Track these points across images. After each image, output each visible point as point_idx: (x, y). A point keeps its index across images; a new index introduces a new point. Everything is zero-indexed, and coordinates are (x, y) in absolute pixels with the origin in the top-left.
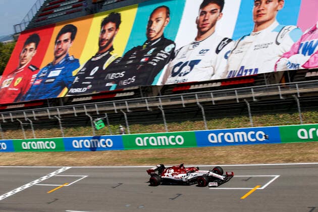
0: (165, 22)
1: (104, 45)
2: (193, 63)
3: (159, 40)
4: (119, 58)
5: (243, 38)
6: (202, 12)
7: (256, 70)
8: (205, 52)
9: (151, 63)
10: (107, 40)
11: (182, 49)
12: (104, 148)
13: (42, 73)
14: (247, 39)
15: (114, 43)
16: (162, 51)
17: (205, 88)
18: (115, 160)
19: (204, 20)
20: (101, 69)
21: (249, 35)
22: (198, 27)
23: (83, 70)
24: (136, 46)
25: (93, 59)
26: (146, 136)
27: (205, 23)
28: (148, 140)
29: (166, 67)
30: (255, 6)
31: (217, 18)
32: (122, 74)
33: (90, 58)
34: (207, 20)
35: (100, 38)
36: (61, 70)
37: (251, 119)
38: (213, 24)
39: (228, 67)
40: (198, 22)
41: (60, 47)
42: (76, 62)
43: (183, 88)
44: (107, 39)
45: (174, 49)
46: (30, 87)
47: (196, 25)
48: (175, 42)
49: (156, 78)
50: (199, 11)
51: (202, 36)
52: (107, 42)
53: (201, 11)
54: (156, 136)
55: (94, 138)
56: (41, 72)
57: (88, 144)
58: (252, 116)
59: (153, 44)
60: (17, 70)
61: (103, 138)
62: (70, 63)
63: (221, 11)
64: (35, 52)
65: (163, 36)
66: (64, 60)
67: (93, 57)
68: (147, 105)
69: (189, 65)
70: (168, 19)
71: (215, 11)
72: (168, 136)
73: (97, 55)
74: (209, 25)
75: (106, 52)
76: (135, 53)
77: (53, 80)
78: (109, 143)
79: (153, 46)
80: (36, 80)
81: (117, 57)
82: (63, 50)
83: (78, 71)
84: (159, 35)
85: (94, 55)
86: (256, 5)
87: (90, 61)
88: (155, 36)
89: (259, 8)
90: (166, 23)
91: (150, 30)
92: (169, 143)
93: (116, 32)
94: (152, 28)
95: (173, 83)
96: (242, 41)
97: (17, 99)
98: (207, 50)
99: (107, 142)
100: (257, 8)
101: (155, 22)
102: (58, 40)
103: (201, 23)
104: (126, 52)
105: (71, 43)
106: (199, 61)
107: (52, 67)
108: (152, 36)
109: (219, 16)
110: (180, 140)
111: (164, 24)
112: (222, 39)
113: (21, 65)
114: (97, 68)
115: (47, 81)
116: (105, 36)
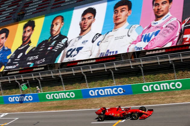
0: (61, 25)
1: (25, 40)
2: (79, 49)
3: (58, 36)
4: (35, 47)
5: (108, 33)
6: (83, 18)
7: (117, 52)
8: (85, 42)
9: (54, 50)
10: (27, 37)
12: (27, 101)
14: (110, 34)
15: (32, 39)
16: (60, 43)
17: (86, 63)
18: (35, 108)
19: (84, 23)
20: (24, 54)
21: (111, 31)
22: (81, 28)
23: (14, 55)
24: (44, 40)
25: (19, 49)
26: (53, 93)
27: (85, 25)
28: (53, 96)
29: (63, 52)
30: (114, 14)
31: (92, 22)
32: (36, 57)
33: (17, 48)
34: (86, 23)
35: (23, 36)
37: (114, 81)
38: (90, 26)
39: (99, 50)
40: (81, 24)
42: (9, 51)
43: (73, 64)
44: (27, 36)
45: (67, 41)
47: (80, 26)
48: (68, 37)
49: (57, 59)
51: (83, 33)
52: (27, 38)
53: (82, 18)
54: (58, 93)
55: (21, 96)
57: (18, 99)
58: (115, 79)
59: (54, 38)
61: (27, 95)
62: (5, 51)
63: (94, 18)
65: (60, 33)
66: (2, 49)
67: (19, 47)
68: (52, 75)
69: (76, 50)
70: (63, 23)
71: (91, 17)
72: (65, 92)
73: (21, 46)
74: (87, 26)
75: (26, 44)
76: (44, 44)
78: (30, 98)
79: (55, 40)
81: (33, 47)
82: (1, 43)
83: (10, 56)
84: (58, 33)
85: (19, 46)
86: (115, 13)
87: (17, 50)
88: (56, 34)
89: (117, 15)
91: (53, 30)
92: (66, 97)
93: (32, 32)
94: (53, 29)
95: (67, 61)
96: (108, 35)
98: (87, 41)
99: (29, 98)
101: (55, 25)
103: (83, 25)
104: (39, 44)
105: (6, 39)
106: (82, 47)
108: (54, 34)
109: (93, 20)
110: (73, 95)
111: (60, 26)
112: (95, 34)
114: (21, 54)
116: (26, 35)
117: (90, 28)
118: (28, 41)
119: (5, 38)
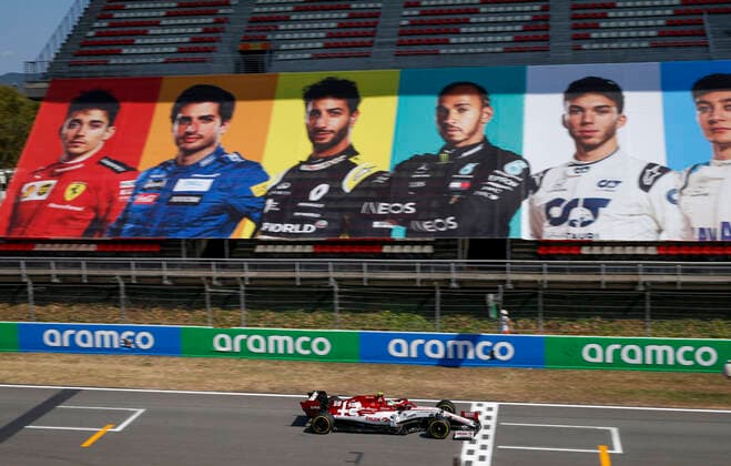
0: (481, 114)
1: (325, 141)
3: (479, 148)
4: (383, 172)
5: (694, 168)
6: (572, 106)
8: (612, 184)
9: (483, 194)
10: (332, 131)
11: (548, 173)
13: (151, 181)
16: (498, 172)
19: (584, 124)
20: (336, 189)
21: (707, 164)
22: (572, 134)
23: (284, 187)
24: (420, 154)
25: (304, 168)
27: (586, 128)
29: (525, 204)
30: (698, 112)
31: (615, 123)
32: (407, 206)
34: (591, 123)
35: (308, 126)
36: (210, 181)
38: (610, 134)
39: (687, 220)
40: (568, 124)
41: (190, 129)
44: (330, 128)
45: (527, 171)
46: (124, 207)
47: (566, 130)
48: (525, 157)
50: (565, 105)
51: (590, 153)
52: (331, 135)
53: (569, 104)
55: (459, 338)
56: (147, 177)
57: (437, 349)
59: (465, 154)
60: (61, 165)
61: (487, 339)
62: (233, 169)
63: (620, 110)
64: (112, 131)
65: (485, 141)
66: (213, 158)
67: (302, 163)
69: (584, 206)
70: (487, 110)
71: (606, 109)
73: (310, 161)
74: (599, 134)
75: (336, 156)
76: (423, 168)
77: (195, 200)
78: (504, 351)
79: (470, 159)
80: (135, 194)
81: (374, 171)
82: (201, 137)
84: (477, 139)
85: (304, 159)
86: (703, 110)
87: (295, 170)
88: (466, 139)
89: (711, 114)
90: (485, 116)
91: (448, 125)
93: (353, 119)
94: (450, 121)
96: (695, 175)
97: (88, 231)
98: (617, 182)
99: (497, 348)
100: (706, 115)
101: (454, 112)
102: (180, 115)
103: (578, 128)
105: (222, 124)
106: (605, 200)
107: (177, 169)
109: (618, 119)
111: (480, 118)
112: (644, 165)
113: (73, 156)
114: (324, 188)
115: (175, 199)
116: (321, 123)
117: (615, 142)
118: (341, 147)
119: (218, 121)
